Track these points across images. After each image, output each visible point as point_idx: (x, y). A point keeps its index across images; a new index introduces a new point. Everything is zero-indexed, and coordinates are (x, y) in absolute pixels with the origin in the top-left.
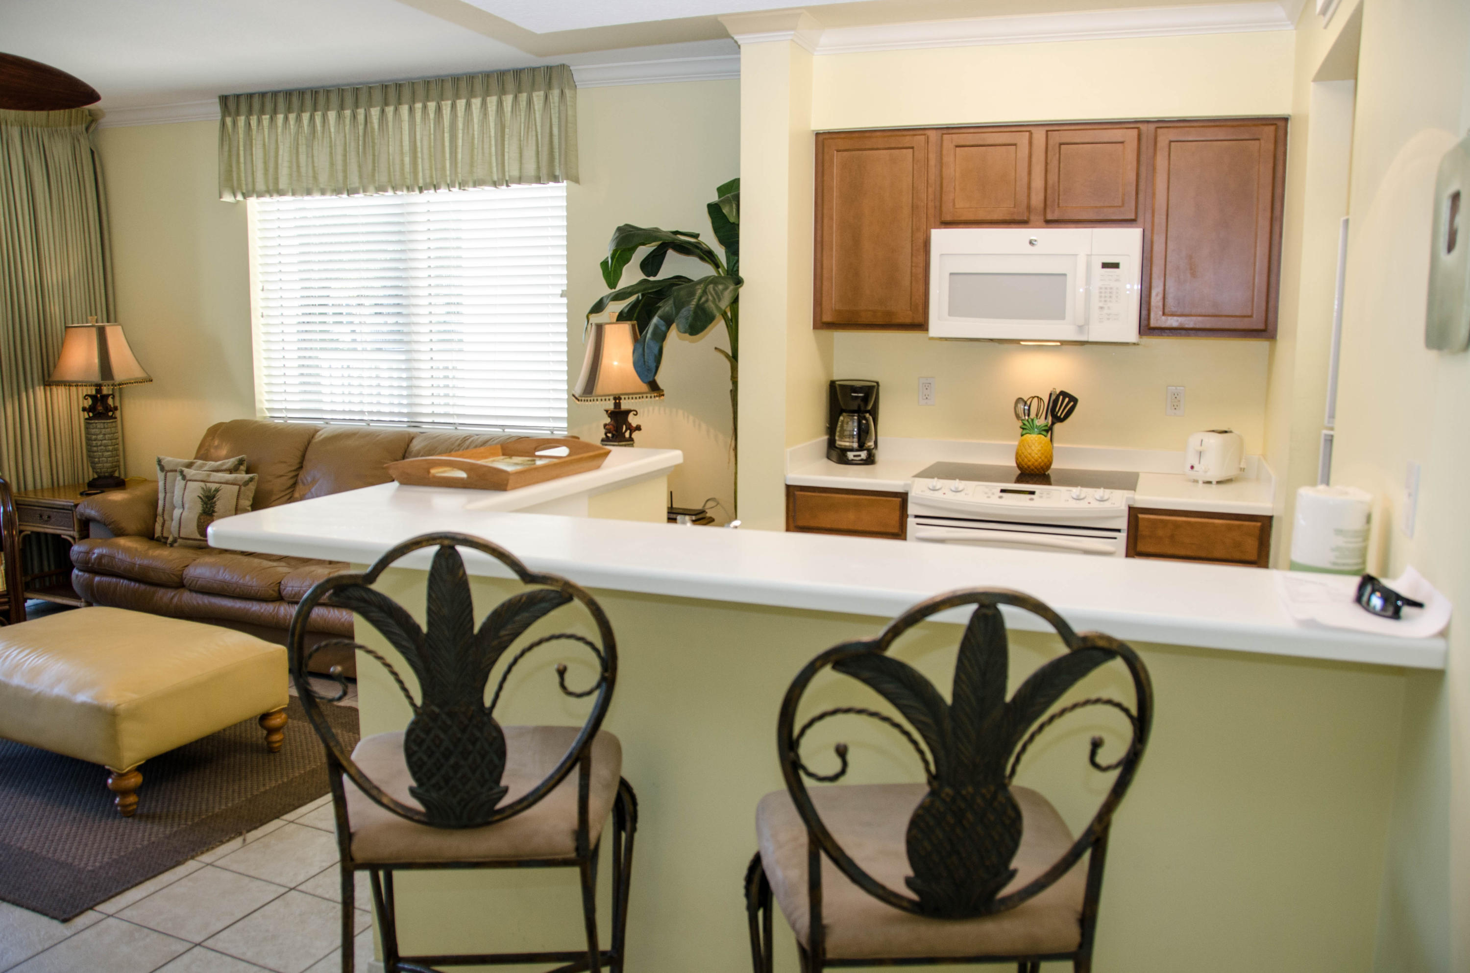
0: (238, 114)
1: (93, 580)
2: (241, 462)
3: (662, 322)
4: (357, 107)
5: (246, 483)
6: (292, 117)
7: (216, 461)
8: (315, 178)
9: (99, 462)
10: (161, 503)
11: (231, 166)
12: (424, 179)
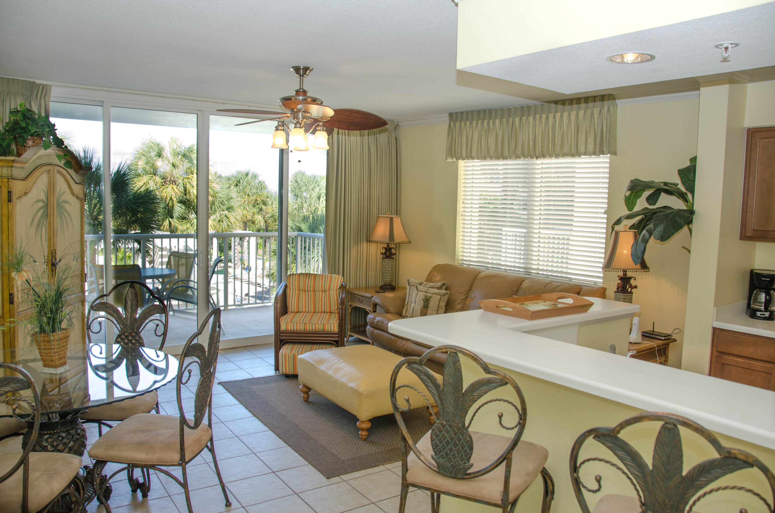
0: (456, 121)
1: (374, 332)
2: (444, 284)
3: (647, 233)
4: (509, 117)
5: (444, 295)
6: (480, 122)
7: (433, 283)
8: (488, 151)
9: (385, 278)
10: (407, 300)
11: (452, 145)
12: (539, 153)
